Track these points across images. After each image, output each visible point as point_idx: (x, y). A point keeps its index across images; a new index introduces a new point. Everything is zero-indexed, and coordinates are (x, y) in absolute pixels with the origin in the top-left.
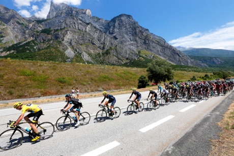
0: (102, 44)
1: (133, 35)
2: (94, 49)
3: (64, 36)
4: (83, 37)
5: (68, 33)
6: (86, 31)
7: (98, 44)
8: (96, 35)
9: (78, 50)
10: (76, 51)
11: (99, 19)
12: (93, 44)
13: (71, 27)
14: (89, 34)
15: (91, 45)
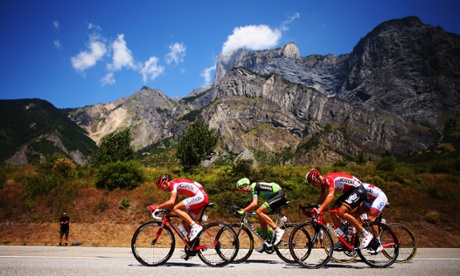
0: (302, 120)
1: (424, 73)
2: (275, 139)
3: (210, 118)
4: (253, 111)
5: (219, 108)
6: (261, 97)
7: (289, 122)
8: (287, 101)
9: (230, 147)
10: (227, 149)
11: (322, 58)
12: (277, 125)
13: (229, 94)
14: (270, 102)
15: (269, 130)
